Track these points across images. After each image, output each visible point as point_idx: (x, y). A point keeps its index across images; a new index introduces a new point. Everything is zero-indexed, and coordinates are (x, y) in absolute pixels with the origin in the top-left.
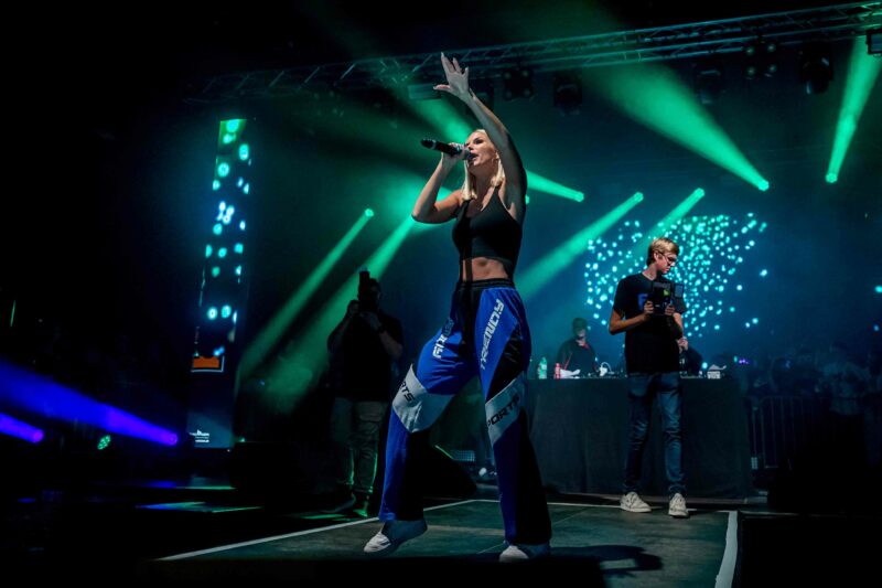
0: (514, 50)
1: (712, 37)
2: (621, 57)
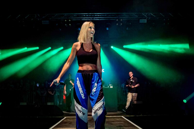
0: (67, 15)
1: (109, 17)
2: (90, 19)
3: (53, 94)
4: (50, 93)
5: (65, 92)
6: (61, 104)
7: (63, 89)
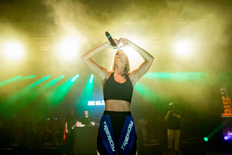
3: (51, 132)
4: (48, 130)
5: (67, 131)
6: (61, 144)
7: (64, 126)
